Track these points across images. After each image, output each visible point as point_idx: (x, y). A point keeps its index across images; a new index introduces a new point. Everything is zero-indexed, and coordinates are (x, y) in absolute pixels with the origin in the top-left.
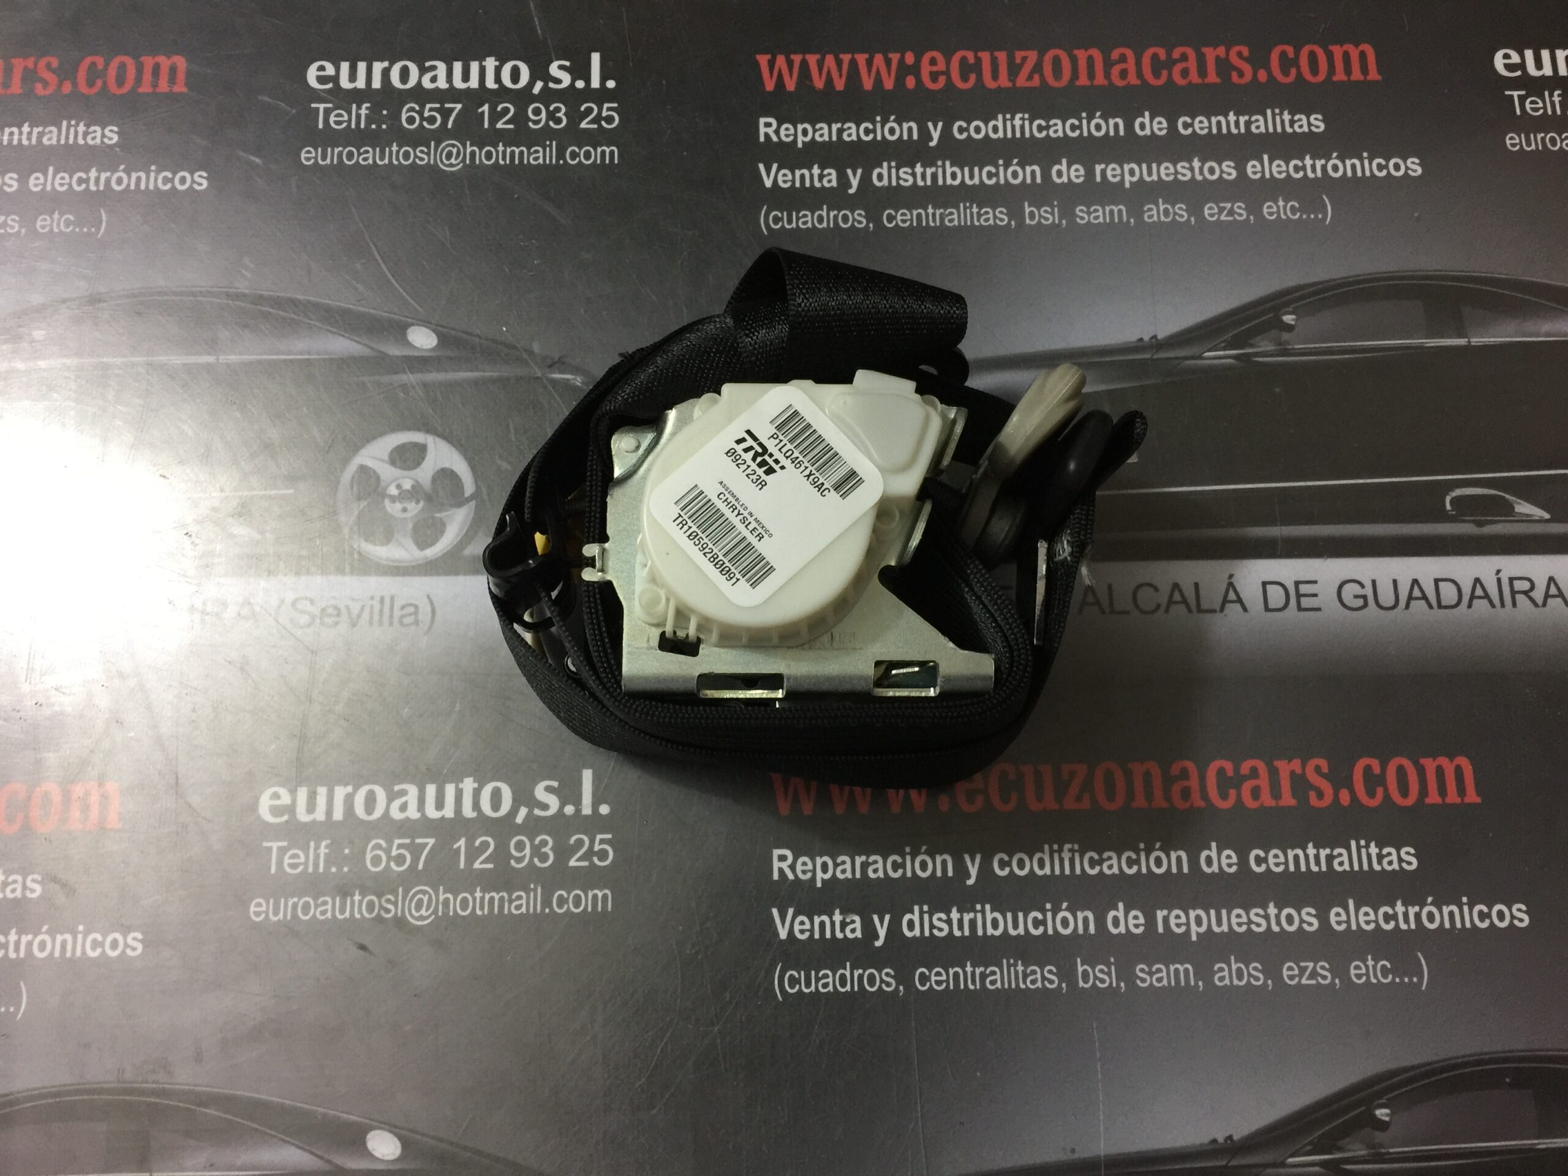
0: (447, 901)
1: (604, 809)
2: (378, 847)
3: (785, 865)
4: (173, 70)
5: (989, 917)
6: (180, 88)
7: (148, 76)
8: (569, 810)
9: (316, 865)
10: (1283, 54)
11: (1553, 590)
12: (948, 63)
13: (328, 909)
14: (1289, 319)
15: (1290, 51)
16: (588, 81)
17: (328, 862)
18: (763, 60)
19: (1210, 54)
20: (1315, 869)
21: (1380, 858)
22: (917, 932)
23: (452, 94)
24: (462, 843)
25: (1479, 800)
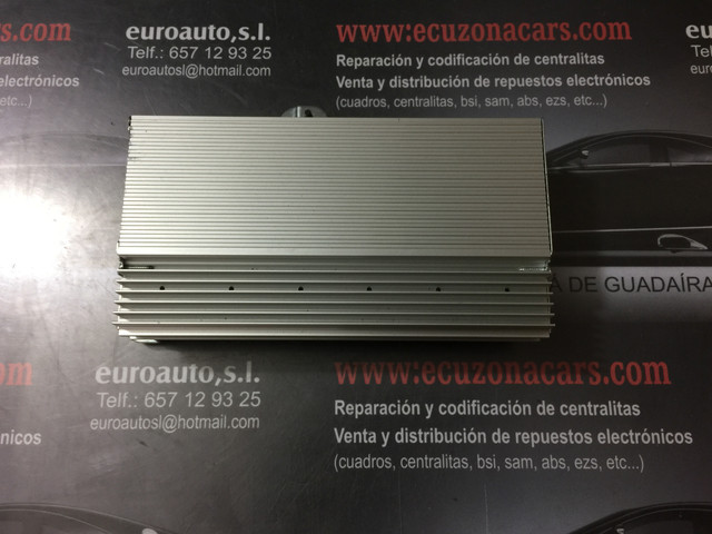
0: (182, 422)
1: (257, 380)
2: (150, 396)
3: (341, 408)
4: (64, 30)
5: (436, 434)
6: (67, 39)
7: (53, 32)
8: (240, 380)
9: (122, 404)
10: (586, 26)
11: (708, 284)
12: (427, 29)
13: (126, 425)
14: (585, 153)
15: (589, 25)
16: (257, 37)
17: (127, 403)
18: (339, 27)
19: (551, 26)
20: (591, 414)
21: (622, 409)
22: (402, 440)
23: (193, 42)
24: (190, 394)
25: (670, 383)
